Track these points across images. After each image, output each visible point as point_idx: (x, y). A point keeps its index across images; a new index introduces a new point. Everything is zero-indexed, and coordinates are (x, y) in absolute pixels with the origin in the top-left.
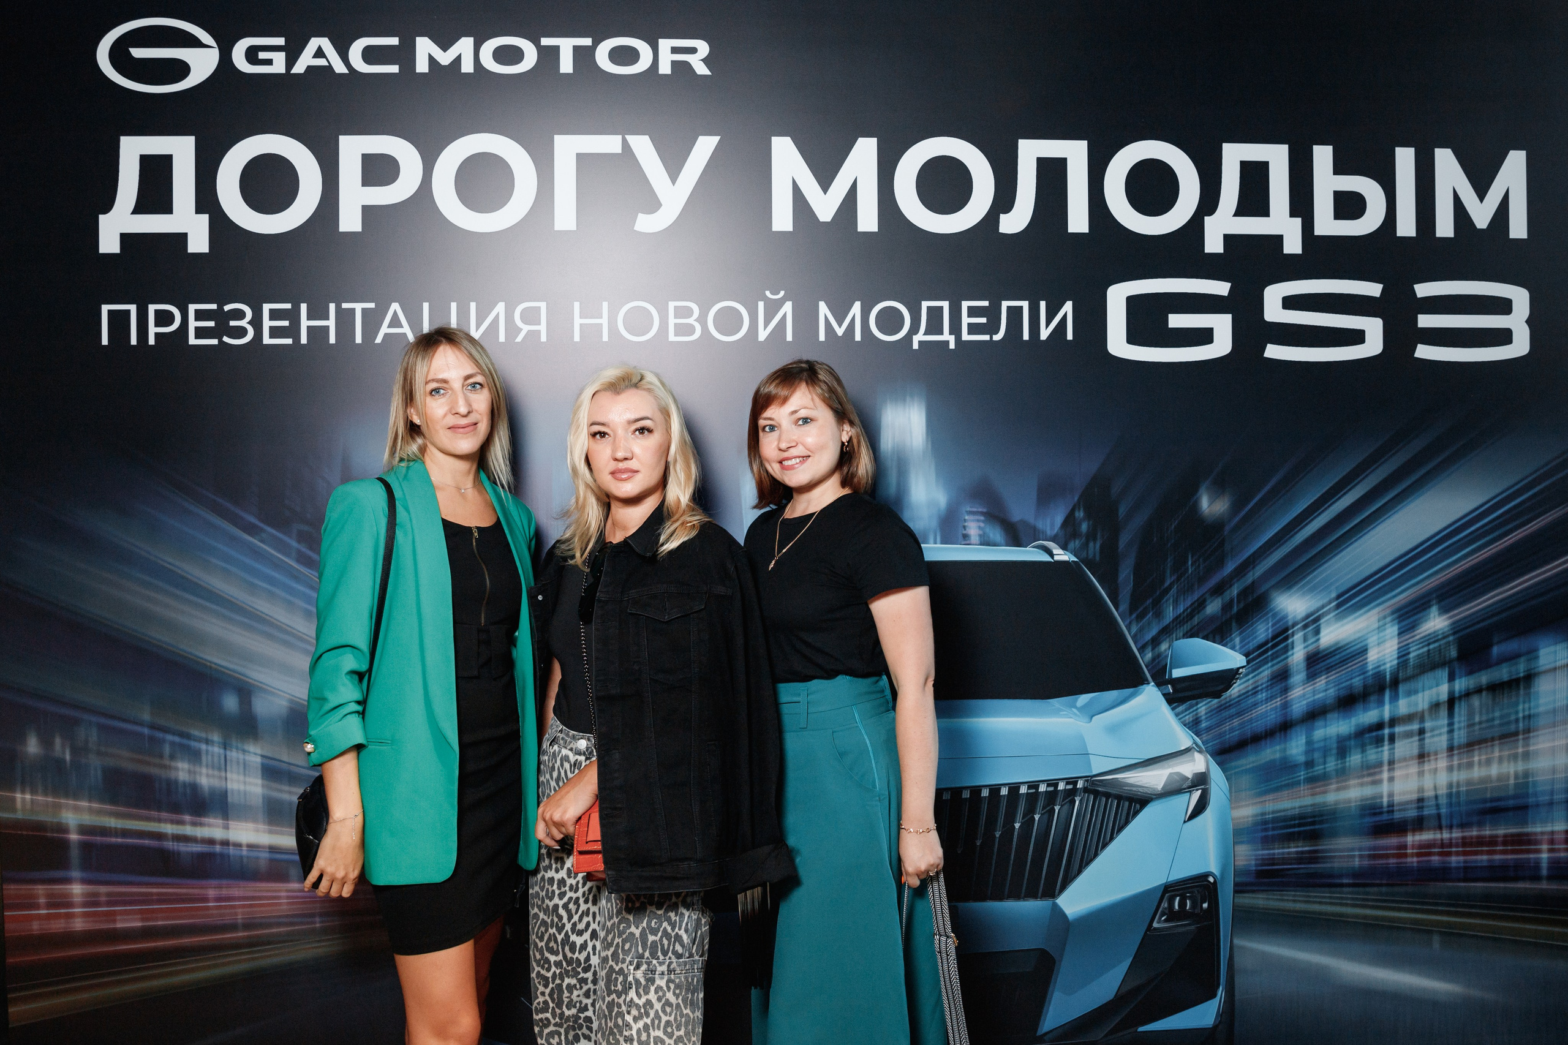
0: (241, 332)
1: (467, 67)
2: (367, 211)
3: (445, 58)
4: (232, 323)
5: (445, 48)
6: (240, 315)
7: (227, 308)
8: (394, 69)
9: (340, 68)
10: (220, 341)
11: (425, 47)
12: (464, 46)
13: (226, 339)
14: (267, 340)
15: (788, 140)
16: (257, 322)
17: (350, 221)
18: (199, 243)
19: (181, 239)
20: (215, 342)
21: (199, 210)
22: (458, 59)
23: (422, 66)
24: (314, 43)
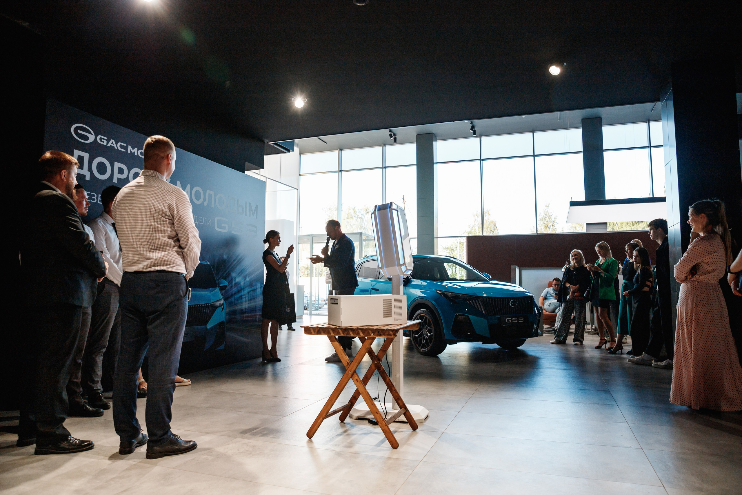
0: (94, 200)
1: (136, 154)
2: (118, 179)
3: (133, 151)
4: (93, 197)
5: (133, 149)
6: (94, 196)
7: (92, 194)
8: (124, 151)
9: (116, 148)
10: (90, 201)
11: (130, 148)
12: (136, 149)
13: (91, 201)
14: (99, 202)
15: (179, 182)
16: (97, 198)
17: (115, 181)
18: (88, 178)
19: (84, 176)
20: (89, 201)
21: (88, 171)
22: (135, 152)
23: (129, 152)
24: (112, 141)
